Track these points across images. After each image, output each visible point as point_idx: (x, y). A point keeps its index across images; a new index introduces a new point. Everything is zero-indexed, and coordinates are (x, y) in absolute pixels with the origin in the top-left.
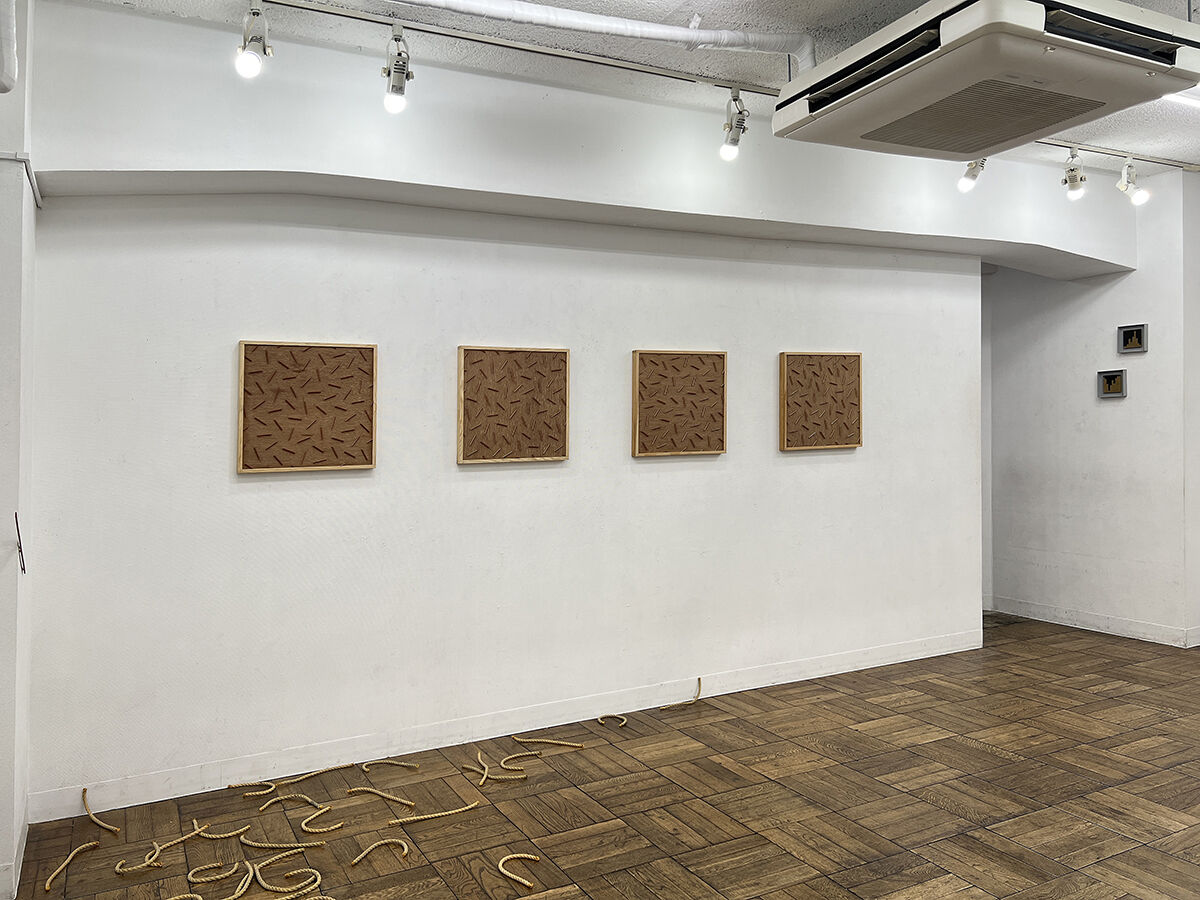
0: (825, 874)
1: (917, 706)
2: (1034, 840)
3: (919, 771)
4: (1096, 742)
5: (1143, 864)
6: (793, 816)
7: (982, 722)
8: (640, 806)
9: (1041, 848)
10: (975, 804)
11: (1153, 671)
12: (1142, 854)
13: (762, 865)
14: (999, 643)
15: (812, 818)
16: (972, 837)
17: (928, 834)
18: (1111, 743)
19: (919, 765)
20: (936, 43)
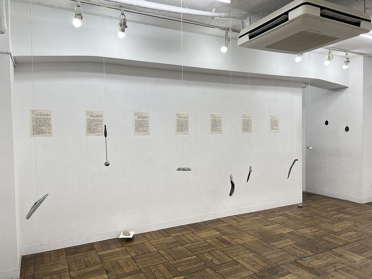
0: (255, 274)
1: (283, 221)
2: (316, 263)
3: (283, 242)
4: (335, 233)
5: (348, 271)
6: (246, 256)
7: (302, 227)
8: (201, 252)
9: (318, 266)
10: (299, 252)
11: (352, 211)
12: (348, 268)
13: (237, 271)
14: (307, 201)
15: (252, 256)
16: (298, 262)
17: (285, 261)
18: (339, 233)
19: (283, 240)
20: (287, 19)
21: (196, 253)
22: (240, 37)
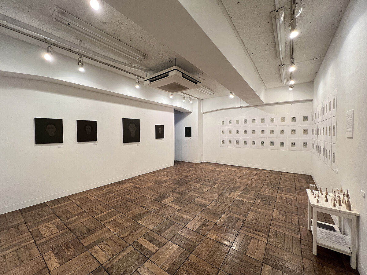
0: (154, 200)
1: (166, 174)
3: (166, 183)
4: (188, 176)
6: (149, 192)
7: (174, 175)
8: (124, 195)
9: (182, 191)
10: (174, 186)
11: (195, 167)
12: (194, 189)
14: (176, 164)
15: (152, 192)
16: (174, 191)
17: (168, 191)
20: (168, 76)
21: (121, 196)
22: (145, 81)
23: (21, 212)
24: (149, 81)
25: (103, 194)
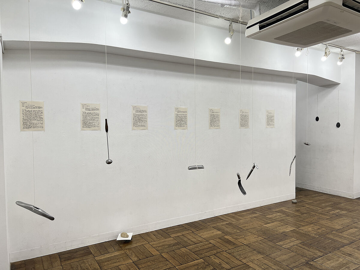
2: (328, 265)
4: (337, 231)
6: (256, 258)
9: (332, 268)
11: (346, 206)
15: (261, 258)
16: (310, 264)
17: (297, 263)
18: (341, 231)
21: (202, 256)
23: (60, 258)
24: (257, 26)
25: (170, 246)
